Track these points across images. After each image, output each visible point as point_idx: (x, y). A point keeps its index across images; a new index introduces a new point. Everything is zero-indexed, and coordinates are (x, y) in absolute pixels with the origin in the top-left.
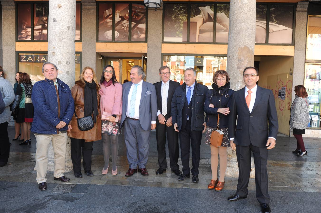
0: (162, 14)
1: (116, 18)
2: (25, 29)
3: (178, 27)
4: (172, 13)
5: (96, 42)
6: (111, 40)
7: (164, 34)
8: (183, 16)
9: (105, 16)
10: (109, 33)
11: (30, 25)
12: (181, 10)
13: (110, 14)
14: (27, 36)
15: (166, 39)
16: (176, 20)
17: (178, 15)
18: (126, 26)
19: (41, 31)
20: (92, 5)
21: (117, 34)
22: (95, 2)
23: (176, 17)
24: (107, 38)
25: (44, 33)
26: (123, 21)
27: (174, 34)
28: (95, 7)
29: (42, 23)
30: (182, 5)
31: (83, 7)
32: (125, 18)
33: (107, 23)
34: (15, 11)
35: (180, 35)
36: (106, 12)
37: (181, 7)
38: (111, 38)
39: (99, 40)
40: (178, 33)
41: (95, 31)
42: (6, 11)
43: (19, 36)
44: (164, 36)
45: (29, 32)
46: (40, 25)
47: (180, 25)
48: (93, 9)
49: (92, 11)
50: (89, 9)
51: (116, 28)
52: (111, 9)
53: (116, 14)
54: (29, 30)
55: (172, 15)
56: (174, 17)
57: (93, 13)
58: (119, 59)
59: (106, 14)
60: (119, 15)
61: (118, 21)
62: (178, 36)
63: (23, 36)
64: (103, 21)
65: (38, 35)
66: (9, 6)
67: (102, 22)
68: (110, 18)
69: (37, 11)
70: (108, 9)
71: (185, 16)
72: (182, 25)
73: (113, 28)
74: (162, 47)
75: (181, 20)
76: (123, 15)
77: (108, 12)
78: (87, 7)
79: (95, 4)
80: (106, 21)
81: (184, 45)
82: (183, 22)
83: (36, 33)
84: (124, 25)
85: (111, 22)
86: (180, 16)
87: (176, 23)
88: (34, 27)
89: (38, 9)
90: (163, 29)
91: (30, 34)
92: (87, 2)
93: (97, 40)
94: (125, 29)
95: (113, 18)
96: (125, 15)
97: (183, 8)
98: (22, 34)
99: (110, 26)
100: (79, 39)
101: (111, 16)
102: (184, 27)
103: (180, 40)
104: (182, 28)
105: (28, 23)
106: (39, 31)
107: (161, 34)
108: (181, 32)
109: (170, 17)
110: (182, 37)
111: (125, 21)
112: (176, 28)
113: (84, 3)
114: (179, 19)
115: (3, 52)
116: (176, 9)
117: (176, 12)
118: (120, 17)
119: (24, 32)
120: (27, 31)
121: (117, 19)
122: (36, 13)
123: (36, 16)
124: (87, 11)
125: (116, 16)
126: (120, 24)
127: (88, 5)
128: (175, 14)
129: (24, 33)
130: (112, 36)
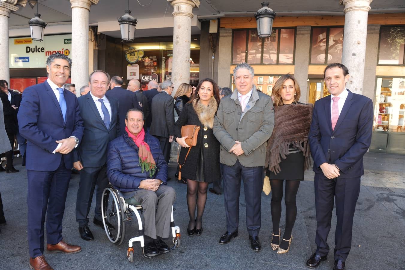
0: (378, 38)
1: (329, 42)
2: (240, 54)
3: (394, 50)
4: (389, 36)
5: (309, 65)
6: (324, 63)
7: (379, 57)
8: (400, 39)
9: (319, 41)
10: (322, 57)
11: (245, 50)
12: (398, 33)
13: (324, 38)
14: (241, 60)
15: (381, 62)
16: (392, 43)
17: (395, 37)
18: (340, 49)
19: (254, 55)
20: (307, 30)
21: (330, 57)
22: (310, 27)
23: (392, 40)
24: (320, 61)
25: (258, 57)
26: (337, 45)
27: (389, 57)
28: (309, 32)
29: (256, 48)
30: (400, 28)
31: (298, 33)
32: (339, 42)
33: (320, 46)
34: (231, 38)
35: (396, 58)
36: (319, 36)
37: (398, 30)
38: (324, 61)
39: (312, 62)
40: (394, 55)
41: (309, 55)
42: (222, 38)
43: (234, 61)
44: (379, 59)
45: (244, 56)
46: (254, 50)
47: (396, 48)
48: (307, 34)
49: (306, 36)
50: (303, 34)
51: (329, 51)
52: (325, 34)
53: (330, 38)
54: (244, 54)
55: (389, 38)
56: (390, 40)
57: (308, 37)
58: (322, 81)
59: (320, 37)
60: (333, 39)
61: (332, 44)
62: (394, 59)
63: (237, 60)
64: (317, 45)
65: (252, 59)
66: (227, 33)
67: (315, 46)
68: (324, 42)
69: (251, 37)
70: (322, 33)
71: (403, 39)
72: (398, 48)
73: (327, 52)
74: (377, 69)
75: (398, 43)
76: (337, 39)
77: (322, 36)
78: (302, 32)
79: (310, 29)
80: (319, 45)
81: (400, 68)
82: (400, 45)
83: (250, 57)
84: (338, 49)
85: (324, 46)
86: (397, 39)
87: (392, 46)
88: (248, 52)
89: (252, 35)
90: (379, 52)
91: (244, 58)
92: (303, 28)
93: (310, 64)
94: (338, 52)
95: (327, 42)
96: (339, 39)
97: (400, 31)
98: (236, 59)
99: (323, 50)
100: (291, 62)
101: (325, 40)
102: (400, 49)
103: (397, 62)
104: (398, 51)
105: (243, 48)
106: (253, 56)
107: (376, 58)
108: (397, 55)
109: (386, 40)
110: (398, 59)
111: (339, 45)
112: (392, 51)
113: (299, 28)
114: (396, 42)
115: (219, 75)
116: (393, 32)
117: (393, 35)
118: (334, 41)
119: (238, 56)
120: (242, 56)
121: (331, 43)
122: (251, 39)
123: (251, 42)
124: (301, 36)
125: (329, 40)
126: (334, 48)
127: (303, 31)
128: (392, 37)
129: (238, 58)
130: (324, 59)
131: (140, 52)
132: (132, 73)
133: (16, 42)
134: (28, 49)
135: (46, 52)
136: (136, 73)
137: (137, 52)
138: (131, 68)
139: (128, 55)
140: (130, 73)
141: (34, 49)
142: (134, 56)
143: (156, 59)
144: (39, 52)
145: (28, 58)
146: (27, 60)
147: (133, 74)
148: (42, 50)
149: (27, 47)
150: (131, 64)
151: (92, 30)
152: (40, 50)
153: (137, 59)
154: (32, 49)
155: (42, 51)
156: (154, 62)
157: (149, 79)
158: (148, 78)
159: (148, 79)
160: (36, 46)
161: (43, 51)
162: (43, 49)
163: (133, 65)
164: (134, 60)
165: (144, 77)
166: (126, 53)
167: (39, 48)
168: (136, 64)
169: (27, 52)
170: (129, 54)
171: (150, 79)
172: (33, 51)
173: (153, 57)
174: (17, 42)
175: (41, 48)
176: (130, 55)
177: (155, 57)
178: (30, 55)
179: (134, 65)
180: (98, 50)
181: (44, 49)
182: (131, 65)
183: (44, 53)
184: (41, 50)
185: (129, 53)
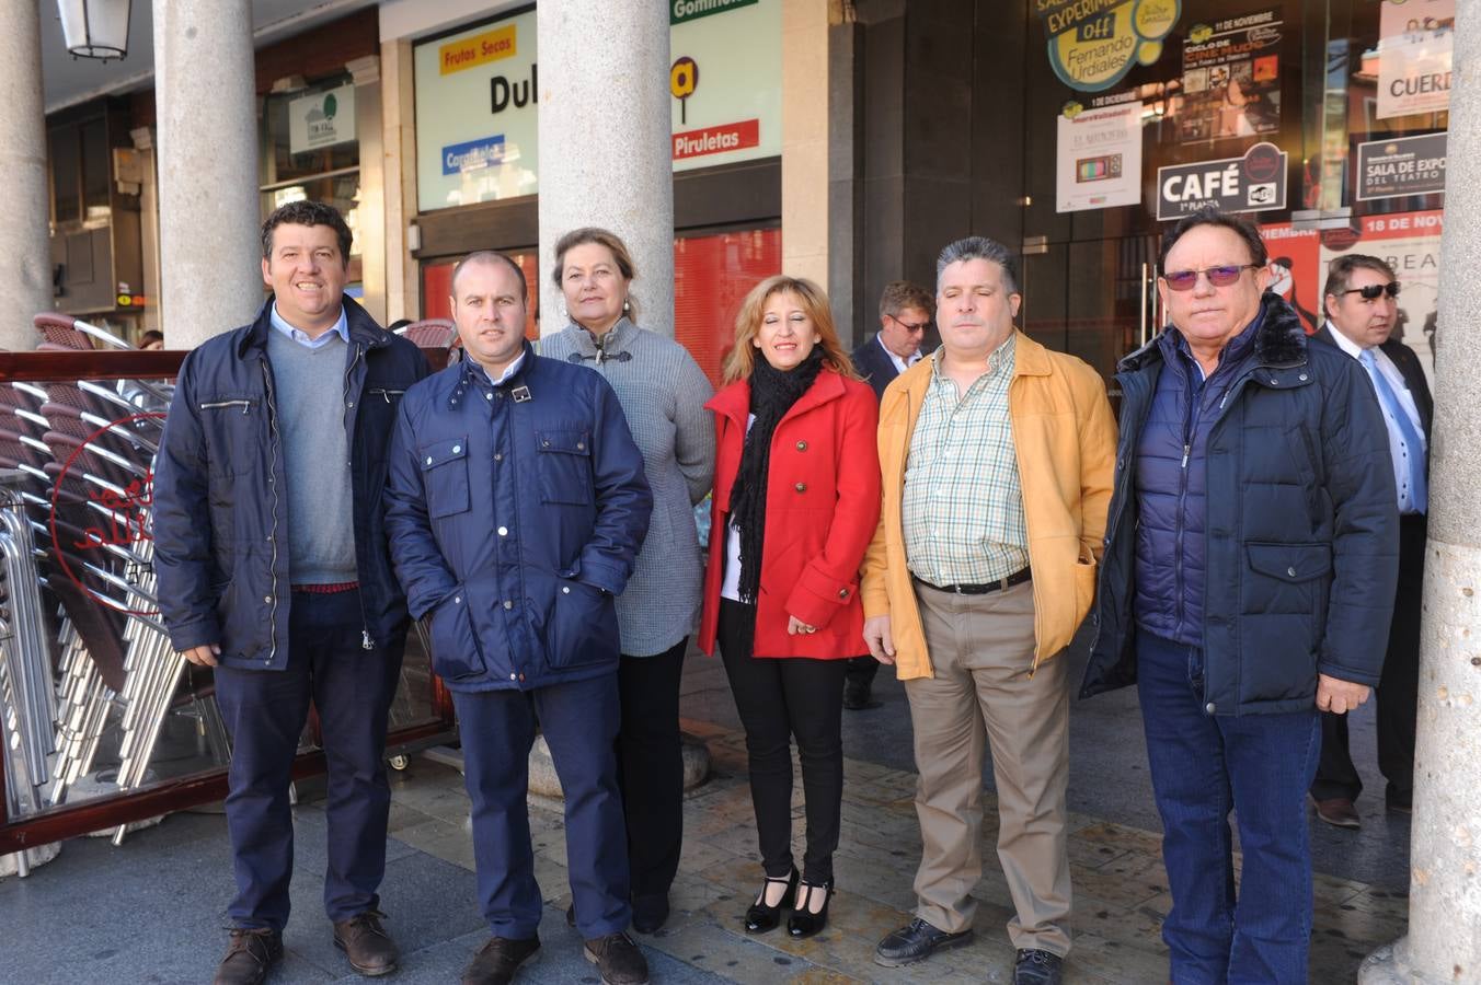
132: (1091, 161)
133: (447, 59)
134: (500, 92)
136: (1118, 157)
138: (1084, 129)
139: (1061, 38)
140: (1080, 163)
141: (526, 83)
142: (1110, 35)
143: (1271, 34)
145: (500, 141)
146: (495, 153)
147: (1099, 167)
149: (494, 83)
150: (1087, 99)
153: (1127, 53)
154: (515, 86)
156: (1255, 54)
157: (1217, 192)
158: (1210, 185)
159: (1208, 194)
160: (535, 69)
163: (1100, 101)
164: (1106, 66)
165: (1177, 179)
166: (1053, 31)
168: (1123, 97)
170: (1074, 32)
171: (1227, 192)
172: (521, 98)
173: (1250, 20)
174: (452, 60)
176: (1080, 38)
177: (1268, 16)
178: (508, 120)
179: (1109, 99)
180: (859, 31)
182: (1088, 106)
185: (1074, 23)
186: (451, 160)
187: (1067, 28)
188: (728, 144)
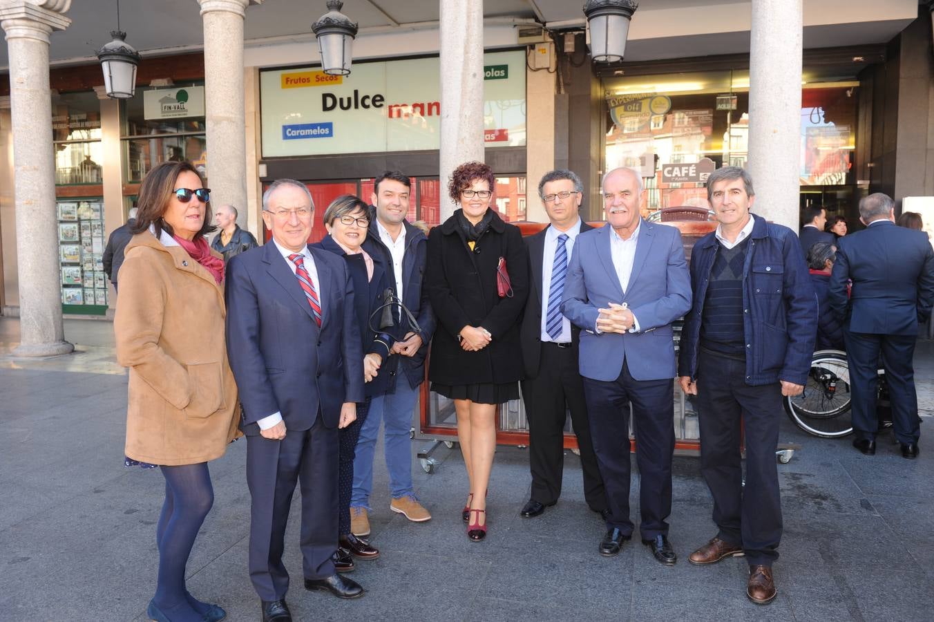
131: (657, 99)
134: (330, 102)
135: (390, 107)
137: (649, 100)
139: (617, 109)
141: (349, 99)
142: (640, 110)
144: (367, 107)
145: (329, 126)
146: (327, 131)
148: (378, 100)
149: (325, 96)
151: (552, 40)
152: (368, 102)
154: (341, 100)
155: (378, 103)
156: (702, 125)
157: (687, 175)
158: (684, 172)
159: (683, 175)
160: (356, 92)
161: (381, 105)
162: (378, 98)
165: (670, 168)
166: (613, 105)
167: (367, 97)
169: (325, 109)
170: (623, 107)
171: (691, 175)
172: (345, 104)
174: (288, 81)
175: (371, 98)
176: (626, 110)
178: (336, 116)
181: (382, 99)
183: (384, 111)
184: (374, 101)
185: (623, 104)
186: (290, 132)
187: (620, 105)
188: (489, 139)
